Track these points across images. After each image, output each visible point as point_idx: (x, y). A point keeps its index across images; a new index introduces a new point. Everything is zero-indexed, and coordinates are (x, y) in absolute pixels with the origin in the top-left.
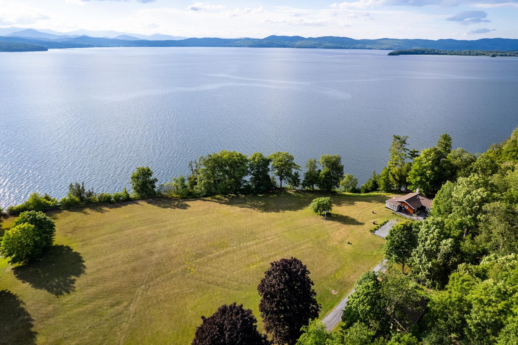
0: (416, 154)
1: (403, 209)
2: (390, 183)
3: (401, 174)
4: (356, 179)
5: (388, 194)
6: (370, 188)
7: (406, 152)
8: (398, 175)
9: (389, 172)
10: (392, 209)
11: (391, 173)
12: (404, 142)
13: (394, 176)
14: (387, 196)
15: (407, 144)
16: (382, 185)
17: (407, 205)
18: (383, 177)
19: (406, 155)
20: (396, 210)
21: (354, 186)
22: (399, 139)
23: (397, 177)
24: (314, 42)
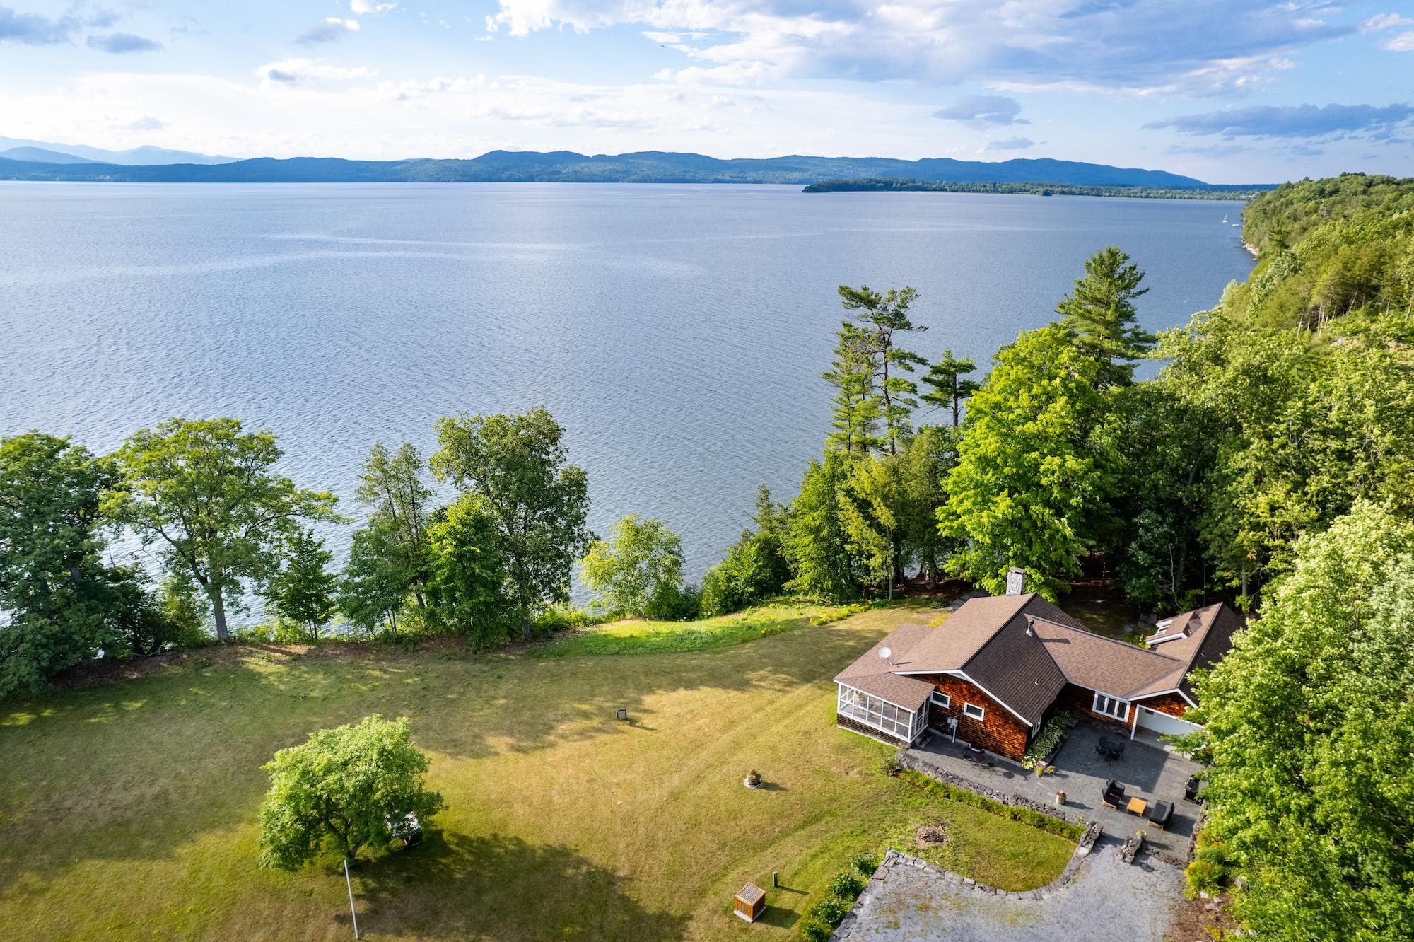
0: (962, 377)
1: (953, 722)
2: (848, 548)
3: (902, 493)
4: (674, 542)
5: (844, 610)
6: (749, 582)
7: (911, 369)
8: (885, 498)
9: (837, 486)
10: (880, 728)
11: (849, 492)
12: (898, 321)
13: (864, 506)
14: (841, 626)
15: (915, 325)
16: (805, 565)
17: (974, 694)
18: (808, 520)
19: (913, 389)
20: (908, 740)
21: (664, 577)
22: (871, 304)
23: (884, 516)
24: (609, 167)
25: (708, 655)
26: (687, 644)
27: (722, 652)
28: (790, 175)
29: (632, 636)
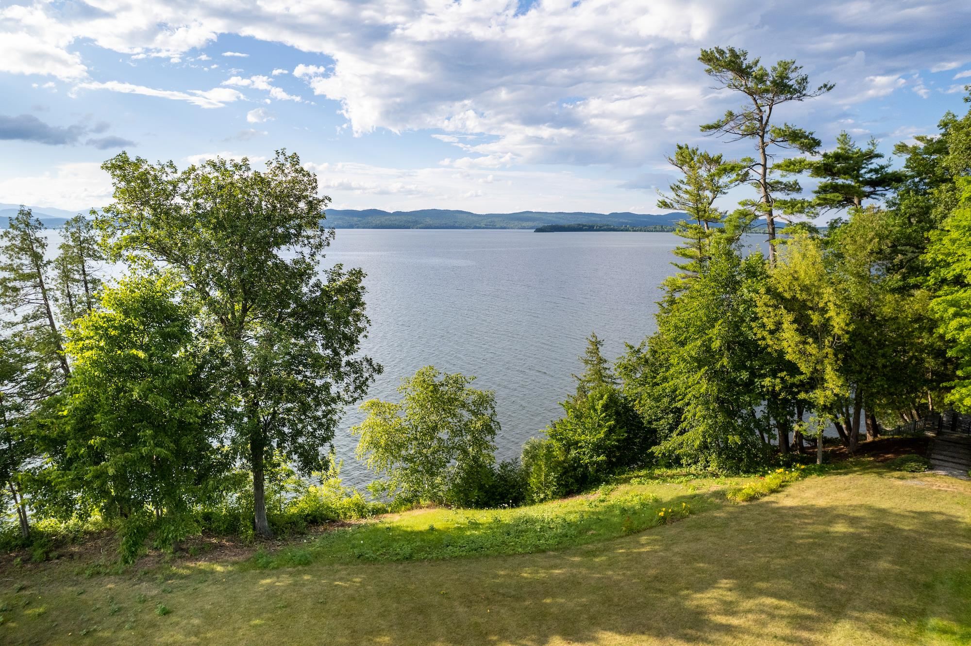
21: (472, 450)
24: (404, 218)
25: (577, 559)
26: (530, 539)
27: (601, 552)
28: (525, 224)
29: (432, 529)
